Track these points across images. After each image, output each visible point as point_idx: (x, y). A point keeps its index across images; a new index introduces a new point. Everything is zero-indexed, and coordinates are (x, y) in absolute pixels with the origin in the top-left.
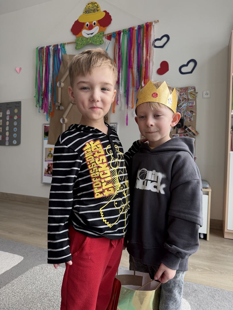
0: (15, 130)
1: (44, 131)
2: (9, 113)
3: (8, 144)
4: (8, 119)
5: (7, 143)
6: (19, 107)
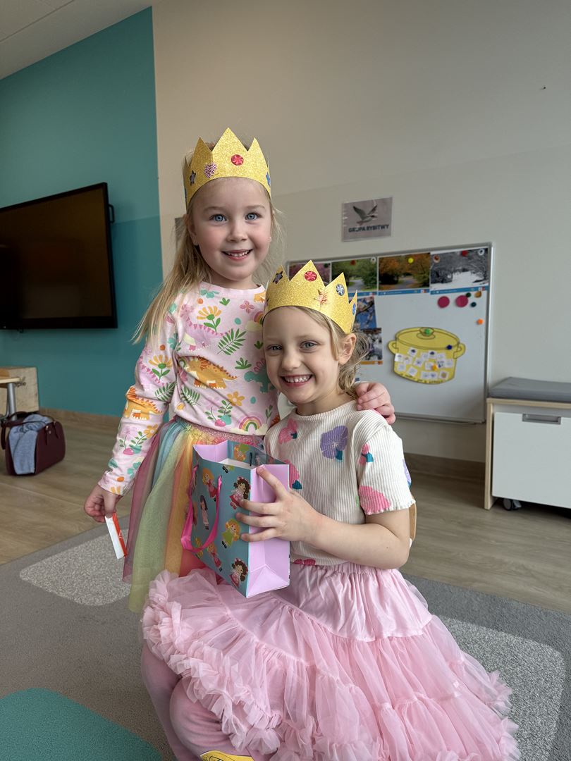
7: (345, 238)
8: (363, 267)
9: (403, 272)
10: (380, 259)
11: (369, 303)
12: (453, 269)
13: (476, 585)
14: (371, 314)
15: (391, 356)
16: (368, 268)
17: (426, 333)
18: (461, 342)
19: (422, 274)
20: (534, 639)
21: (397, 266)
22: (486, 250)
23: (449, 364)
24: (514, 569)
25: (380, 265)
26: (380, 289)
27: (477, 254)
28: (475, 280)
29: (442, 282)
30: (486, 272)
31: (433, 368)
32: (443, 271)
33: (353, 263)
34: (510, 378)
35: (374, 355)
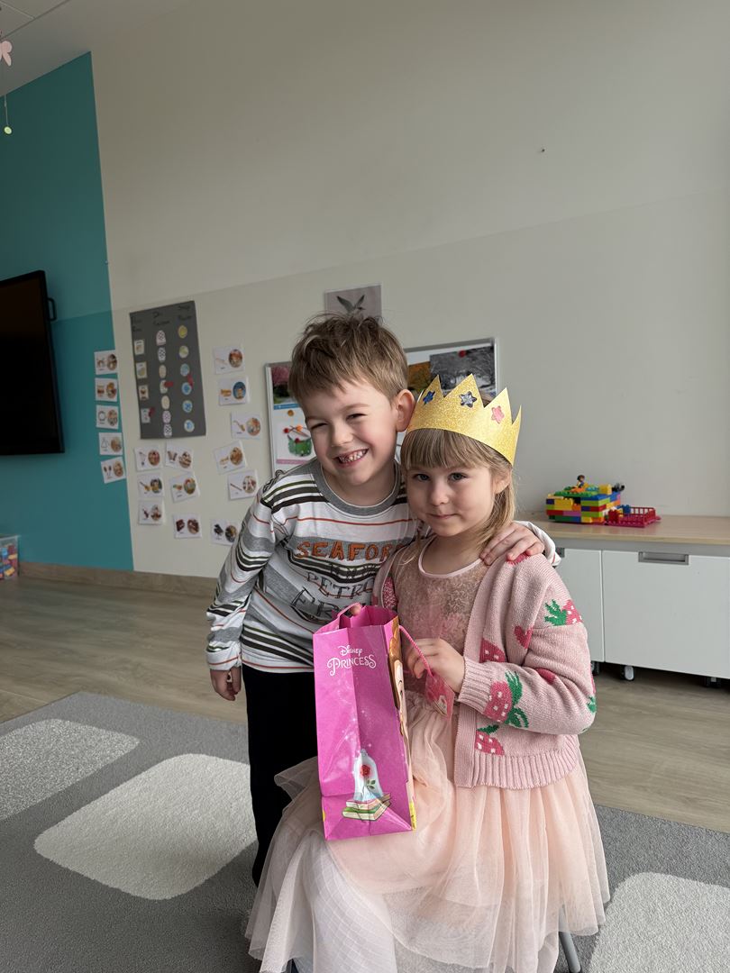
0: (187, 389)
1: (273, 384)
2: (164, 340)
3: (170, 434)
4: (162, 358)
5: (168, 432)
6: (189, 317)
12: (455, 373)
30: (490, 376)
32: (445, 375)
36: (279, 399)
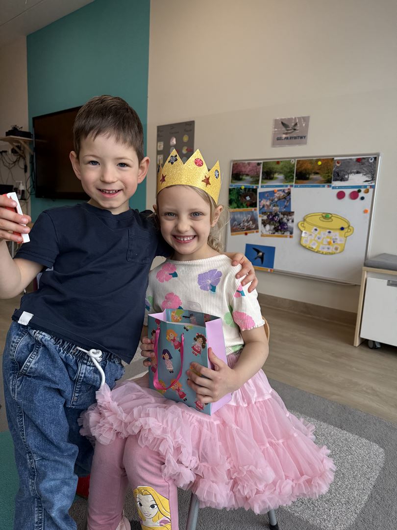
1: (232, 172)
2: (175, 143)
6: (190, 130)
7: (274, 145)
8: (285, 166)
9: (313, 171)
10: (297, 161)
11: (287, 193)
12: (349, 171)
13: (334, 397)
14: (288, 201)
15: (299, 232)
16: (289, 167)
17: (326, 217)
18: (351, 225)
19: (327, 173)
20: (367, 438)
21: (309, 166)
22: (375, 158)
23: (341, 241)
24: (364, 389)
25: (297, 165)
26: (295, 183)
27: (368, 161)
28: (365, 180)
29: (341, 180)
30: (373, 175)
31: (329, 243)
32: (342, 172)
33: (278, 163)
34: (385, 254)
35: (287, 231)
36: (234, 181)
